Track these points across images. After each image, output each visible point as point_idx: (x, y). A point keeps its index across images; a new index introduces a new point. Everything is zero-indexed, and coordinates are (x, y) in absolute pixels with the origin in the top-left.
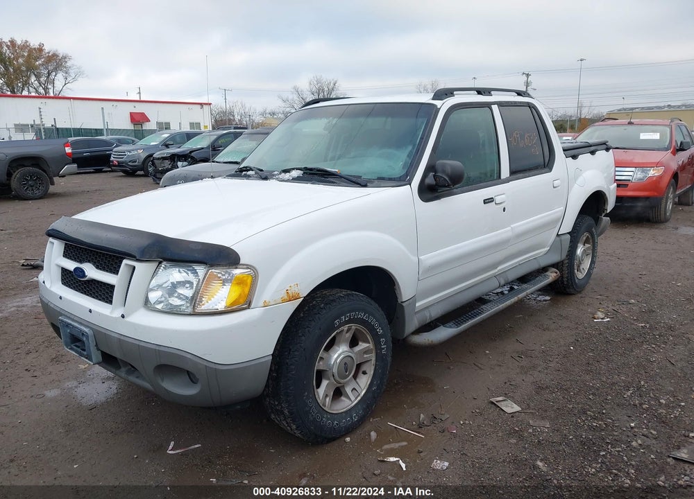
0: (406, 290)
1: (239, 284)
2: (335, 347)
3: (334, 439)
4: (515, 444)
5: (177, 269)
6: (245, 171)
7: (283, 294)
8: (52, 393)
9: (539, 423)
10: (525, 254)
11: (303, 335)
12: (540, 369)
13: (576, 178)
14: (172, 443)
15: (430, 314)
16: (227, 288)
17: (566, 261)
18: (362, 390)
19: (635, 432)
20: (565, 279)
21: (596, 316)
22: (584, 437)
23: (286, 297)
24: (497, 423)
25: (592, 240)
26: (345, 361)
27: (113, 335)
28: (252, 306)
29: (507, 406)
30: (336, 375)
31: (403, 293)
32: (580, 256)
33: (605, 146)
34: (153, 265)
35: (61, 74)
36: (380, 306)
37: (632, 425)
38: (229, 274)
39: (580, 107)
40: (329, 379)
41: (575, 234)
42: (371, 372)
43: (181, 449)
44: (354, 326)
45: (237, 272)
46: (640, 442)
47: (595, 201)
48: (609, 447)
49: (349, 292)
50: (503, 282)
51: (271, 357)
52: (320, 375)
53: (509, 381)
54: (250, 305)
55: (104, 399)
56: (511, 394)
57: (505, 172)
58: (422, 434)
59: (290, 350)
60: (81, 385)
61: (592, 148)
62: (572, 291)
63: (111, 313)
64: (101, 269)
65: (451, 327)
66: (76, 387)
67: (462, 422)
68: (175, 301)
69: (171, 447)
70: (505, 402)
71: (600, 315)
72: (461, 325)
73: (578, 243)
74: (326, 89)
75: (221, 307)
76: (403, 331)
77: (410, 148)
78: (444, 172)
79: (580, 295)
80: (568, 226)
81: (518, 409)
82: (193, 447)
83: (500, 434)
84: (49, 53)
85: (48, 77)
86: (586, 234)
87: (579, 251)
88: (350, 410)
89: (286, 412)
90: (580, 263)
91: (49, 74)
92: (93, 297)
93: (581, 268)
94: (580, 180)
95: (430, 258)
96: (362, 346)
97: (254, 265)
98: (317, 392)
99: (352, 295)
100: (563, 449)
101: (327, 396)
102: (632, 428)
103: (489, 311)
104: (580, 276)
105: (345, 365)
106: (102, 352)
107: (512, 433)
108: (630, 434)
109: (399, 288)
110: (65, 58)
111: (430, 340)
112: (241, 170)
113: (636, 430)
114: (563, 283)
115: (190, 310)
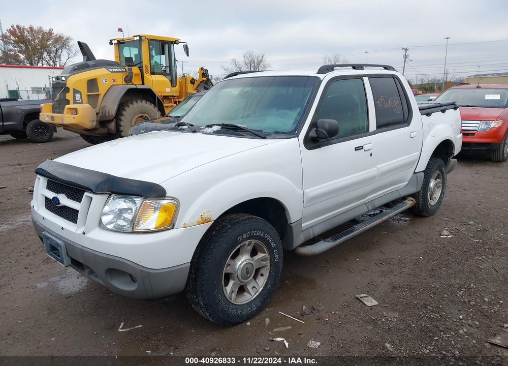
0: (294, 215)
1: (166, 211)
2: (239, 257)
3: (238, 323)
4: (371, 330)
5: (123, 200)
6: (181, 125)
7: (198, 219)
8: (41, 285)
9: (391, 314)
10: (389, 187)
11: (214, 248)
12: (396, 273)
13: (429, 130)
14: (122, 324)
15: (313, 232)
16: (157, 214)
17: (422, 192)
18: (260, 288)
19: (463, 322)
20: (421, 206)
21: (442, 234)
22: (423, 325)
23: (201, 221)
24: (359, 314)
25: (442, 176)
26: (246, 266)
27: (77, 246)
28: (175, 227)
29: (368, 301)
30: (240, 277)
31: (291, 218)
32: (432, 188)
33: (453, 106)
34: (105, 197)
35: (65, 51)
36: (273, 226)
37: (461, 317)
38: (159, 204)
39: (446, 73)
40: (234, 280)
41: (428, 173)
42: (267, 274)
43: (128, 328)
44: (254, 241)
45: (164, 202)
46: (465, 330)
47: (445, 148)
48: (442, 334)
49: (250, 216)
50: (371, 208)
51: (189, 264)
52: (228, 277)
53: (371, 282)
54: (173, 226)
55: (78, 290)
56: (372, 292)
57: (373, 126)
58: (303, 321)
59: (204, 259)
60: (62, 280)
61: (443, 108)
62: (426, 214)
63: (76, 230)
64: (70, 199)
65: (329, 242)
66: (59, 281)
67: (333, 313)
68: (121, 222)
69: (121, 327)
70: (367, 298)
71: (446, 232)
72: (337, 240)
73: (431, 178)
74: (256, 61)
75: (152, 227)
76: (292, 245)
77: (299, 110)
78: (323, 128)
79: (432, 217)
80: (422, 166)
81: (377, 303)
82: (136, 327)
83: (361, 322)
84: (56, 35)
85: (56, 53)
86: (438, 172)
87: (432, 184)
88: (250, 302)
89: (202, 303)
90: (433, 194)
91: (57, 51)
92: (65, 219)
93: (433, 197)
94: (432, 132)
95: (312, 191)
96: (260, 255)
97: (177, 198)
98: (226, 289)
99: (253, 218)
100: (407, 335)
101: (233, 292)
102: (461, 319)
103: (360, 229)
104: (433, 203)
105: (247, 270)
106: (71, 258)
107: (370, 321)
108: (458, 324)
109: (288, 213)
110: (68, 39)
111: (313, 251)
112: (179, 125)
113: (464, 321)
114: (419, 208)
115: (130, 230)
